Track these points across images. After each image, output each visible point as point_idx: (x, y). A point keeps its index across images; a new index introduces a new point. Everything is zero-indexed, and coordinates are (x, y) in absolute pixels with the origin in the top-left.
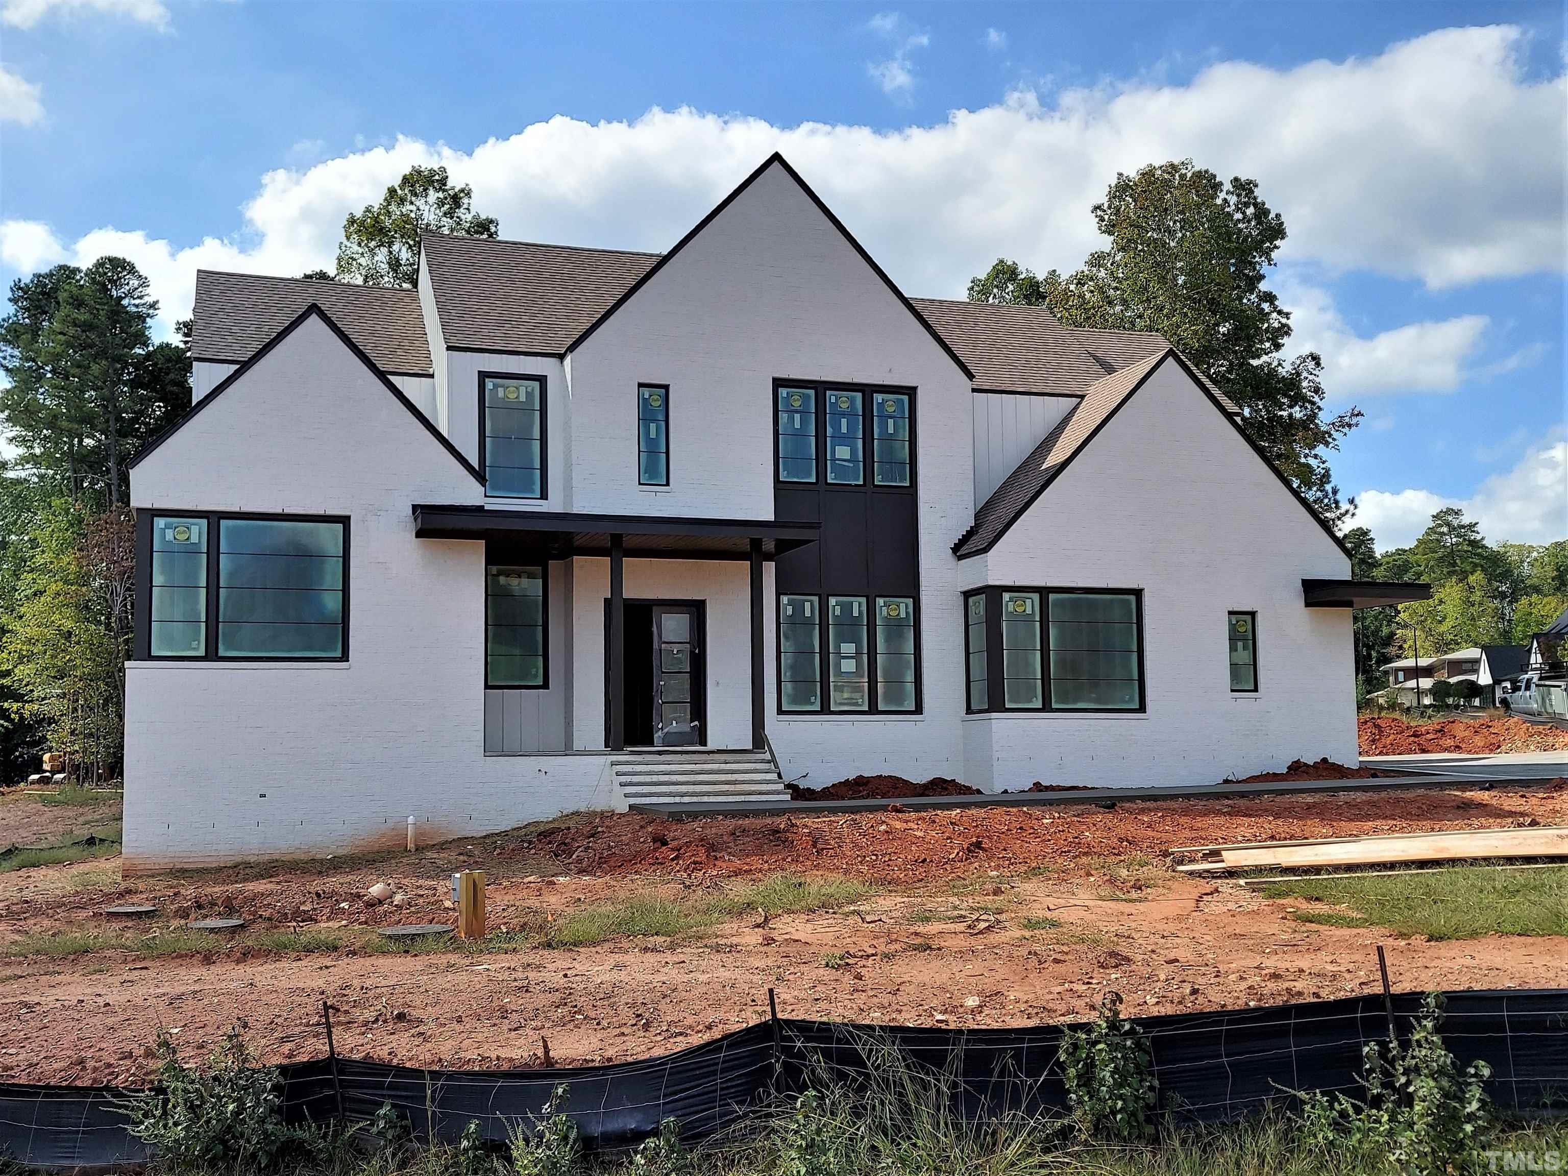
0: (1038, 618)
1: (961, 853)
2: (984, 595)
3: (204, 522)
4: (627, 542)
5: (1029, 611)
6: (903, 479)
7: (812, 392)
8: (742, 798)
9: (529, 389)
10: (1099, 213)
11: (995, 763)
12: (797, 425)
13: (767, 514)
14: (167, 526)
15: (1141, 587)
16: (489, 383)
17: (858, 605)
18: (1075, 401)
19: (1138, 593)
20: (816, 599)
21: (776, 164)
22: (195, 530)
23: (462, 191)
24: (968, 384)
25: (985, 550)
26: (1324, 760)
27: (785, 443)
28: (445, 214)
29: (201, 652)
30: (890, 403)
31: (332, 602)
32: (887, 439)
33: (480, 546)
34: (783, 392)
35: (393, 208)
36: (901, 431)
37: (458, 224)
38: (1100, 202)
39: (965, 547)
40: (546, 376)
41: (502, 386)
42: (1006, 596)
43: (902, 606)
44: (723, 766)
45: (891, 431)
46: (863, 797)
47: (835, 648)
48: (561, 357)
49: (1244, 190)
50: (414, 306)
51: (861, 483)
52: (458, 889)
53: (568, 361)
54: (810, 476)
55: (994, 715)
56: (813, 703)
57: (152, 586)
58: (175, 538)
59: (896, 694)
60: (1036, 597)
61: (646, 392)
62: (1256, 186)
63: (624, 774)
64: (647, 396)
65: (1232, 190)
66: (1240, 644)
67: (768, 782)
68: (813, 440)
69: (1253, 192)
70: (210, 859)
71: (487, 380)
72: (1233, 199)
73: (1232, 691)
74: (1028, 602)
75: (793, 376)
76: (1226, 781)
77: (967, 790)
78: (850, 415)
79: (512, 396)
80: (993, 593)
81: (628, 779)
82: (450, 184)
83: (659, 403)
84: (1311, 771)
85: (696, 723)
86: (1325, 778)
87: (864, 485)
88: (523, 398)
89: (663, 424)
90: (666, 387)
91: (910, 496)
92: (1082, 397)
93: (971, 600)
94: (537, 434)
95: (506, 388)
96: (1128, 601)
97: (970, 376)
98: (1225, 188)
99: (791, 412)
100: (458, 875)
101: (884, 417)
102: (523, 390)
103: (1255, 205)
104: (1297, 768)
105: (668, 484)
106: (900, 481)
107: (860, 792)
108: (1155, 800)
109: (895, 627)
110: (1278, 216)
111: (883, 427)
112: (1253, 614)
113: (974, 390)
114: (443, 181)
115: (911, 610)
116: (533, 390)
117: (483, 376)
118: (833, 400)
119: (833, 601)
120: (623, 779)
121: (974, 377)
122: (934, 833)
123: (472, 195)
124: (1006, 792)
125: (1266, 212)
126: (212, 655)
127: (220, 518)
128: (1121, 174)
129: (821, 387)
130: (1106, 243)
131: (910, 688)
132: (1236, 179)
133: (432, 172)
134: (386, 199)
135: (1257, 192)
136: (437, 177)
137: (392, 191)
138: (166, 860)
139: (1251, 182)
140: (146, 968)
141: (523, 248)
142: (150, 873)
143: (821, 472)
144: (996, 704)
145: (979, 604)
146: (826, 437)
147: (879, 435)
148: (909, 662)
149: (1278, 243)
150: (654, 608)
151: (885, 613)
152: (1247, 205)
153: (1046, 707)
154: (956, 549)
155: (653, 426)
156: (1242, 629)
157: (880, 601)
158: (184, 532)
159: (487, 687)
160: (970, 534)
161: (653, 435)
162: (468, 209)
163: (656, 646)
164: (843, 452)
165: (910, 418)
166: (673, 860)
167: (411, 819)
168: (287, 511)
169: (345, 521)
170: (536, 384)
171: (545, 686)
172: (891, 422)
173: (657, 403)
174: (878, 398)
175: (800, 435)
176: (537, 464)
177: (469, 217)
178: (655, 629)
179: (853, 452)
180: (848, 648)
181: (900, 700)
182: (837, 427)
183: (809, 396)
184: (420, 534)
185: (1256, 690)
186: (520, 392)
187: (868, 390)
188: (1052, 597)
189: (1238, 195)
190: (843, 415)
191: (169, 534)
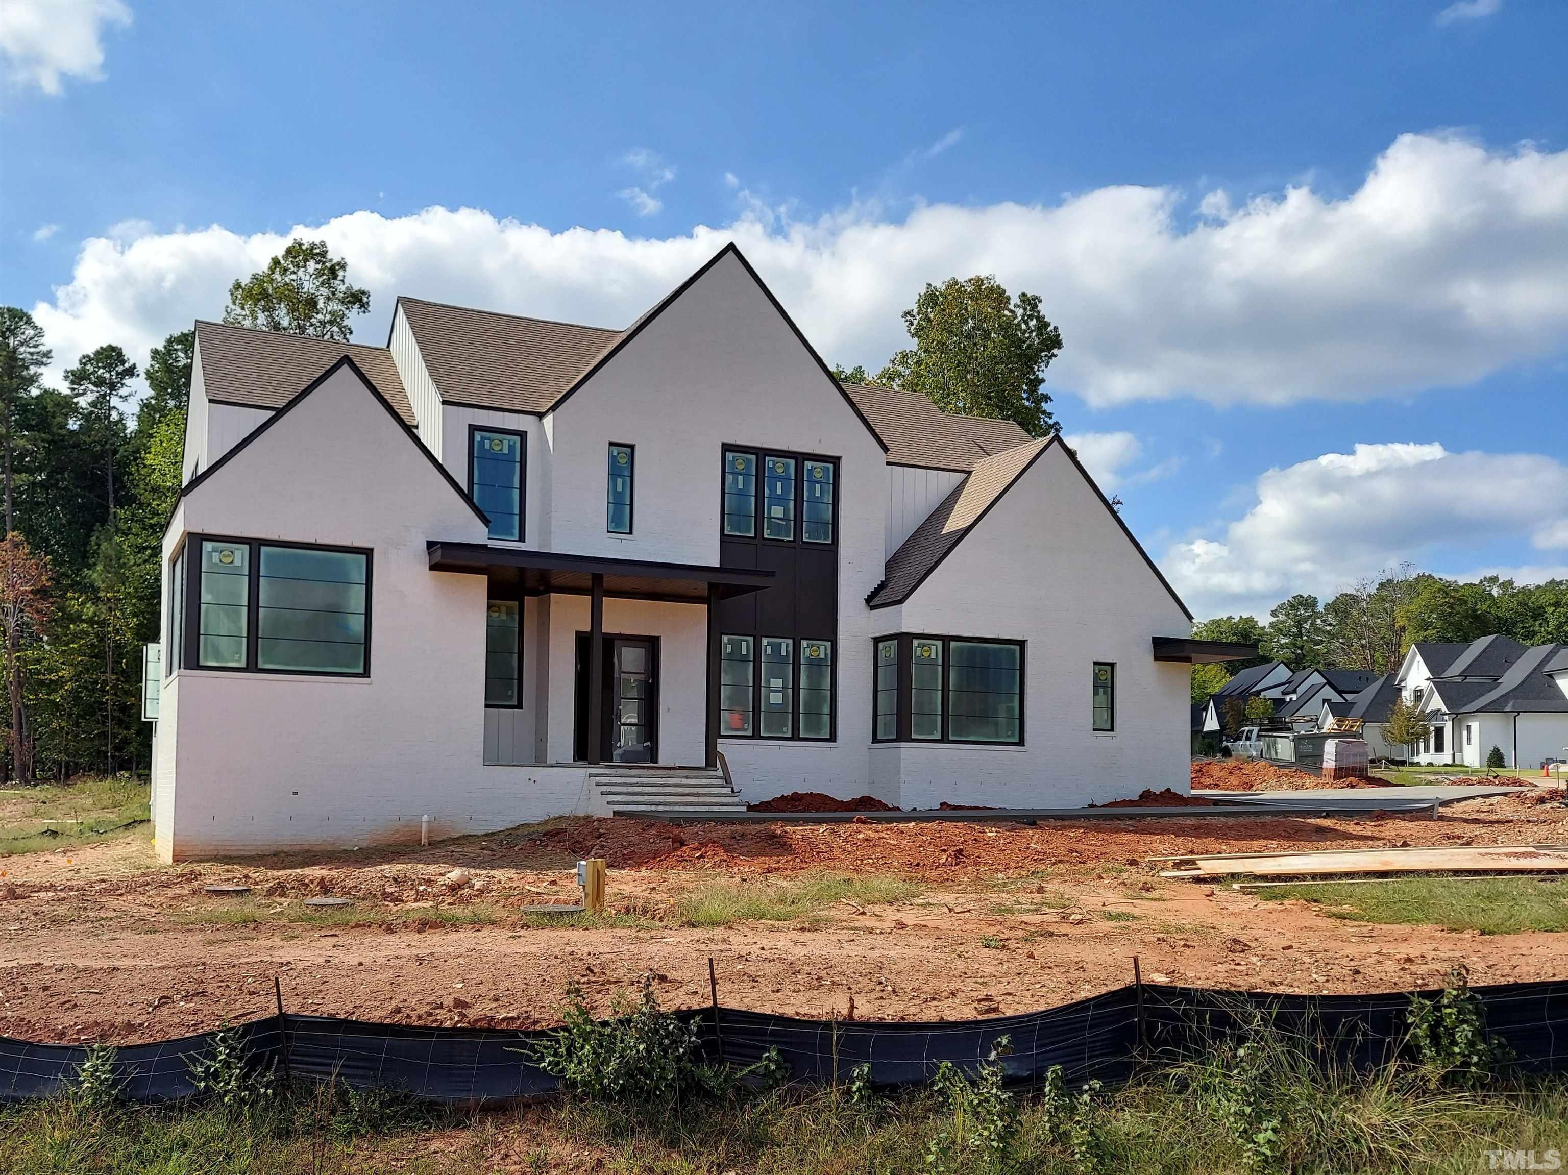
0: (940, 662)
1: (950, 859)
2: (896, 641)
3: (246, 548)
4: (608, 582)
5: (933, 656)
6: (826, 538)
7: (753, 457)
8: (707, 808)
9: (511, 443)
10: (909, 318)
11: (902, 786)
12: (740, 486)
13: (714, 561)
14: (214, 550)
15: (1025, 638)
16: (478, 436)
17: (786, 645)
18: (964, 476)
19: (1022, 644)
20: (751, 639)
21: (731, 253)
22: (238, 554)
23: (339, 264)
24: (883, 457)
25: (900, 602)
26: (1168, 790)
27: (730, 499)
28: (322, 284)
29: (243, 664)
30: (818, 470)
31: (357, 624)
32: (814, 501)
33: (482, 581)
34: (730, 456)
35: (277, 276)
36: (826, 495)
37: (333, 294)
38: (910, 309)
39: (877, 599)
40: (526, 432)
41: (489, 439)
42: (916, 642)
43: (822, 648)
44: (684, 781)
45: (818, 494)
46: (800, 811)
47: (766, 683)
48: (541, 416)
49: (1030, 304)
50: (389, 363)
51: (791, 538)
52: (584, 875)
53: (548, 420)
54: (749, 531)
55: (903, 744)
56: (746, 730)
57: (200, 603)
58: (221, 561)
59: (813, 725)
60: (939, 643)
61: (615, 451)
62: (1040, 301)
63: (605, 785)
64: (615, 454)
65: (1019, 303)
66: (1101, 690)
67: (725, 795)
68: (753, 499)
69: (1037, 307)
70: (249, 848)
71: (476, 433)
72: (1020, 312)
73: (1094, 730)
74: (933, 648)
75: (739, 442)
76: (1092, 806)
77: (885, 808)
78: (784, 479)
79: (497, 448)
80: (904, 640)
81: (608, 789)
82: (329, 256)
83: (625, 461)
84: (1159, 799)
85: (649, 743)
86: (1171, 805)
87: (794, 541)
88: (506, 451)
89: (628, 479)
90: (632, 447)
91: (833, 550)
92: (969, 473)
93: (881, 645)
94: (517, 484)
95: (491, 440)
96: (1014, 651)
97: (886, 449)
98: (1013, 302)
99: (735, 474)
100: (583, 863)
101: (813, 482)
102: (506, 443)
103: (1038, 318)
104: (1147, 797)
105: (631, 533)
106: (825, 539)
107: (796, 806)
108: (1063, 820)
109: (815, 664)
110: (1056, 329)
111: (812, 490)
112: (1112, 665)
113: (888, 463)
114: (323, 254)
115: (829, 651)
116: (515, 443)
117: (473, 429)
118: (771, 465)
119: (765, 641)
120: (604, 789)
121: (888, 450)
122: (905, 842)
123: (348, 268)
124: (915, 809)
125: (1047, 325)
126: (252, 666)
127: (261, 545)
128: (930, 285)
129: (762, 453)
130: (913, 344)
131: (826, 719)
132: (1024, 295)
133: (313, 246)
134: (270, 268)
135: (1040, 307)
136: (317, 251)
137: (276, 262)
138: (212, 848)
139: (1036, 298)
140: (336, 935)
141: (488, 316)
142: (197, 858)
143: (759, 529)
144: (903, 735)
145: (890, 650)
146: (764, 497)
147: (808, 497)
148: (825, 697)
149: (1055, 351)
150: (616, 642)
151: (807, 654)
152: (1031, 317)
153: (944, 739)
154: (868, 600)
155: (619, 481)
156: (1103, 678)
157: (804, 643)
158: (229, 556)
159: (487, 706)
160: (882, 587)
161: (619, 489)
162: (343, 281)
163: (616, 675)
164: (777, 512)
165: (834, 484)
166: (699, 858)
167: (425, 818)
168: (320, 541)
169: (368, 553)
170: (518, 439)
171: (520, 706)
172: (818, 486)
173: (623, 461)
174: (808, 465)
175: (743, 494)
176: (517, 511)
177: (342, 288)
178: (616, 660)
179: (786, 511)
180: (777, 683)
181: (818, 729)
182: (773, 489)
183: (750, 460)
184: (433, 568)
185: (1112, 729)
186: (504, 445)
187: (800, 458)
188: (953, 644)
189: (1025, 309)
190: (779, 478)
191: (216, 557)
